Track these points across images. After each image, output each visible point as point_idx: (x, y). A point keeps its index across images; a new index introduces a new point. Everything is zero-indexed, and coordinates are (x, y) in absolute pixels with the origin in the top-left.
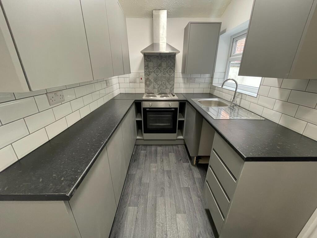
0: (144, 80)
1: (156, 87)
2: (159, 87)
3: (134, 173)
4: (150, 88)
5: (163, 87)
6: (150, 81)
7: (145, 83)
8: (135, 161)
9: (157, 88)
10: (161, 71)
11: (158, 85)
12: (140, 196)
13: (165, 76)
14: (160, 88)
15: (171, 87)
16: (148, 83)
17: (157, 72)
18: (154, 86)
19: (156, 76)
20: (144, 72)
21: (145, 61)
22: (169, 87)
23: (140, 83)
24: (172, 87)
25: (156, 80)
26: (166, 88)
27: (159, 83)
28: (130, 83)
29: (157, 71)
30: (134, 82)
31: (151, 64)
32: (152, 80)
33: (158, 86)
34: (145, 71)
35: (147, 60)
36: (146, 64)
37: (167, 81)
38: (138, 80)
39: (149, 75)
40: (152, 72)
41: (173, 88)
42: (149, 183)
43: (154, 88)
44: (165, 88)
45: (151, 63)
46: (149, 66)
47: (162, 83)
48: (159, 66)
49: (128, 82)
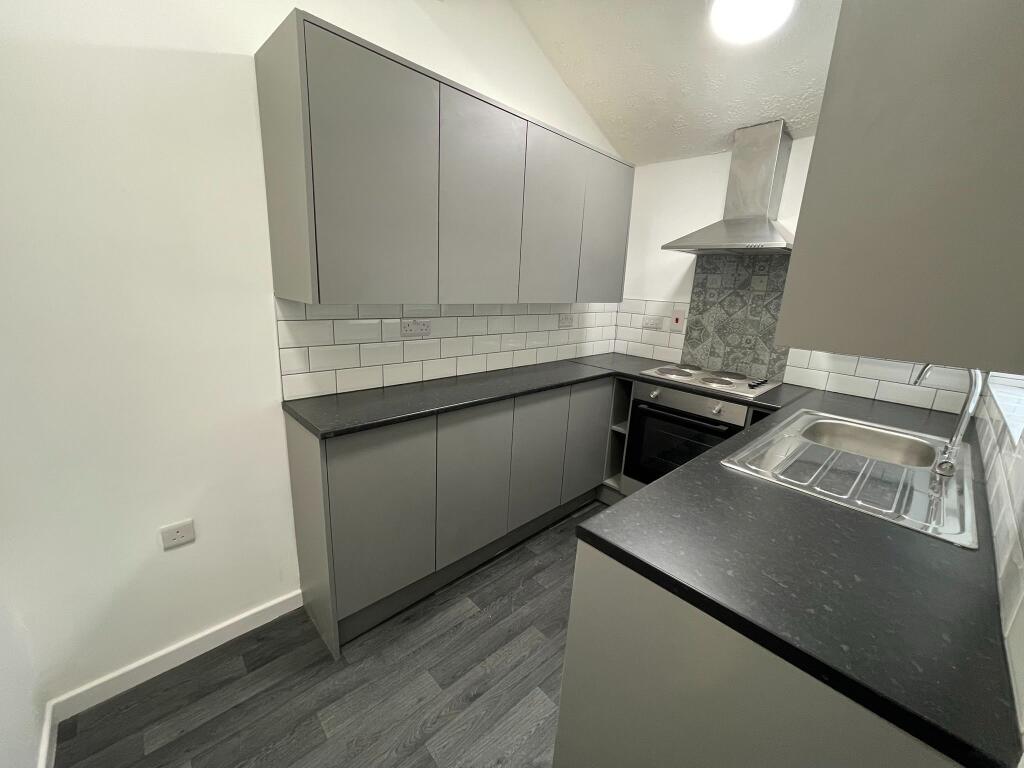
0: (683, 326)
1: (721, 350)
2: (729, 353)
3: (538, 552)
4: (700, 352)
5: (744, 354)
6: (702, 329)
7: (686, 335)
8: (561, 531)
9: (721, 354)
10: (745, 304)
11: (728, 345)
12: (504, 596)
13: (758, 319)
14: (732, 356)
15: (775, 361)
16: (695, 334)
17: (732, 304)
18: (712, 347)
19: (725, 316)
20: (689, 300)
21: (699, 270)
22: (766, 357)
23: (672, 331)
24: (779, 359)
25: (722, 330)
26: (755, 360)
27: (733, 339)
28: (643, 328)
29: (731, 301)
30: (656, 327)
31: (715, 281)
32: (711, 329)
33: (728, 349)
34: (692, 301)
35: (703, 269)
36: (700, 281)
37: (763, 338)
38: (668, 323)
39: (704, 311)
40: (714, 304)
41: (785, 365)
42: (545, 590)
43: (713, 354)
44: (750, 358)
45: (716, 276)
46: (708, 285)
47: (744, 340)
48: (739, 288)
49: (640, 325)
